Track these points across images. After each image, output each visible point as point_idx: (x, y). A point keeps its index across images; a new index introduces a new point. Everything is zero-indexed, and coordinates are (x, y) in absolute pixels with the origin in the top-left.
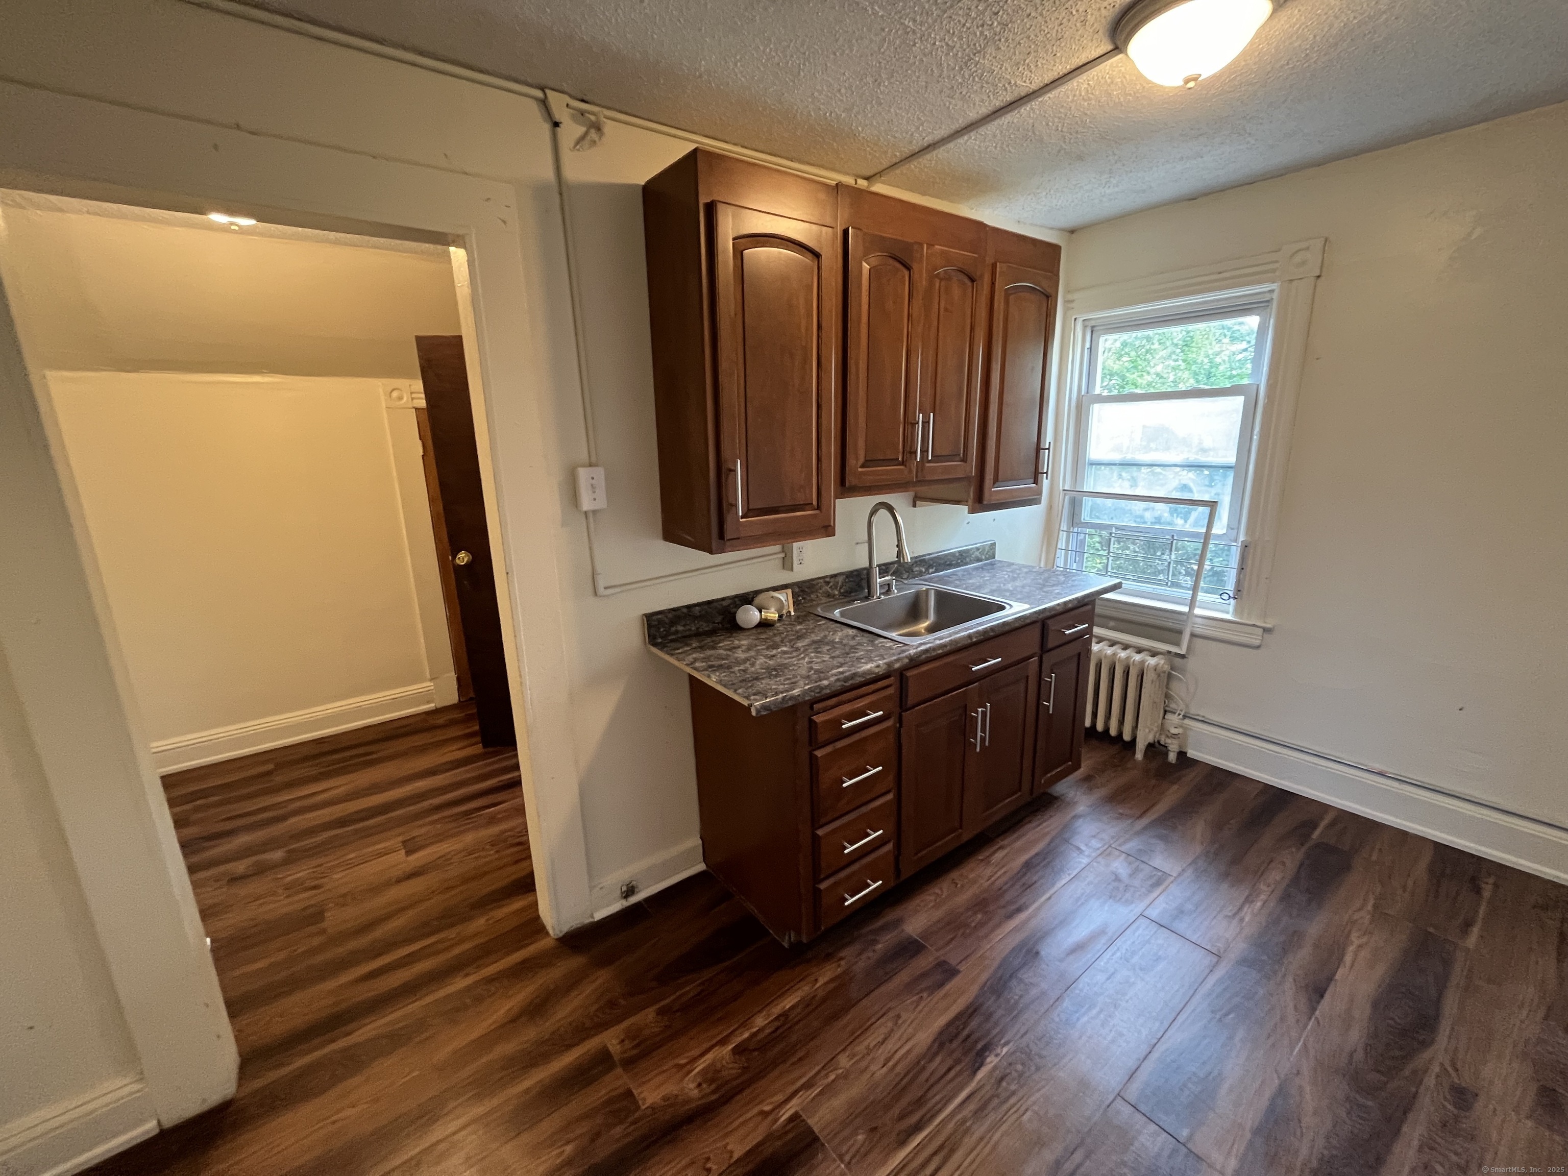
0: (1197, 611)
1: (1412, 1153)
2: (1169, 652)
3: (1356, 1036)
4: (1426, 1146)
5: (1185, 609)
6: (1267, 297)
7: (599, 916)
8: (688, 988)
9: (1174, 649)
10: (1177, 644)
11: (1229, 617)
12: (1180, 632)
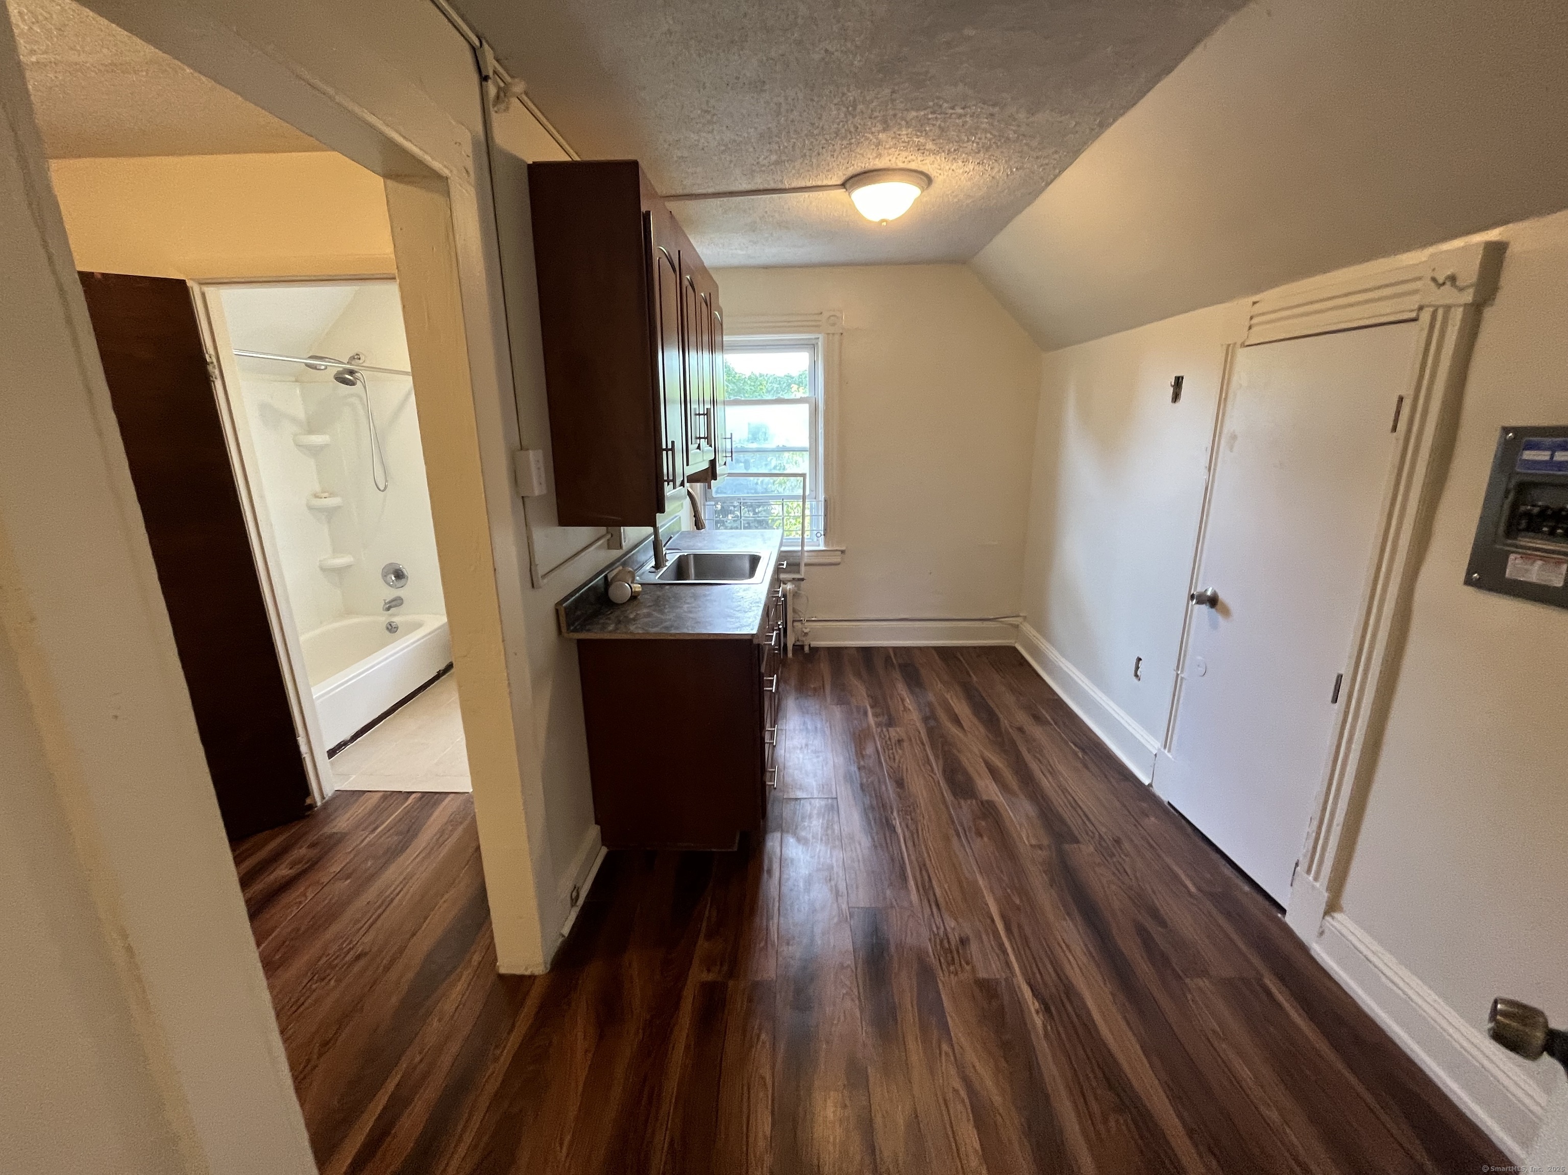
0: (806, 548)
1: (1029, 755)
2: (794, 579)
3: (982, 729)
4: (1029, 751)
5: (800, 548)
6: (814, 342)
7: (566, 931)
8: (707, 913)
9: (797, 576)
10: (798, 572)
11: (822, 548)
12: (798, 565)
